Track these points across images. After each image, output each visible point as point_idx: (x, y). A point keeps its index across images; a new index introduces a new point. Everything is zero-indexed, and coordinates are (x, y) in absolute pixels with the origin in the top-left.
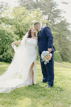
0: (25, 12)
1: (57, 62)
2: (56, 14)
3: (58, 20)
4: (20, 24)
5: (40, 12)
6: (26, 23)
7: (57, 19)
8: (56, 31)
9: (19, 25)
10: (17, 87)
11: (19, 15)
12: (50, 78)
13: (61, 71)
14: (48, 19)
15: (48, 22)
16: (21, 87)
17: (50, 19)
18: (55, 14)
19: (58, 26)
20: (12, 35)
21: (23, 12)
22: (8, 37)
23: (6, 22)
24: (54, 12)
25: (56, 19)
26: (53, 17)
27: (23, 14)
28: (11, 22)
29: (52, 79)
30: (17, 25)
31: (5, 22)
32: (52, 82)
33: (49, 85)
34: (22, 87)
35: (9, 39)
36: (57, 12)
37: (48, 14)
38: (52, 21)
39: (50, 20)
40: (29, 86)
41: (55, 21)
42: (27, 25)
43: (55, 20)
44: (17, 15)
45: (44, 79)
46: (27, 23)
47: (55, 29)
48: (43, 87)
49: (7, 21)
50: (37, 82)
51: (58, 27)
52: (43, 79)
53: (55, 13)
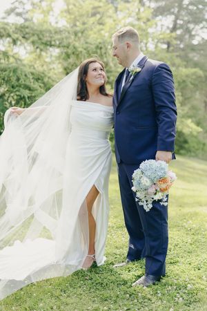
0: (100, 7)
1: (199, 158)
2: (198, 11)
3: (203, 32)
4: (77, 44)
5: (149, 7)
6: (97, 43)
7: (202, 28)
8: (196, 65)
9: (74, 48)
10: (29, 278)
11: (81, 16)
12: (152, 248)
13: (198, 209)
14: (174, 29)
15: (171, 36)
16: (44, 279)
17: (179, 28)
18: (196, 13)
19: (202, 50)
20: (50, 80)
21: (94, 8)
22: (30, 90)
23: (35, 38)
24: (191, 7)
25: (197, 27)
26: (189, 22)
27: (94, 15)
28: (49, 39)
29: (160, 254)
30: (68, 47)
31: (31, 39)
32: (159, 264)
33: (147, 274)
34: (49, 277)
35: (33, 95)
36: (201, 7)
37: (173, 13)
38: (185, 35)
39: (179, 32)
40: (77, 273)
41: (194, 36)
42: (101, 48)
43: (195, 30)
44: (75, 17)
45: (132, 247)
46: (100, 43)
47: (196, 59)
48: (125, 283)
49: (38, 35)
50: (107, 255)
51: (202, 52)
52: (130, 248)
53: (195, 8)
